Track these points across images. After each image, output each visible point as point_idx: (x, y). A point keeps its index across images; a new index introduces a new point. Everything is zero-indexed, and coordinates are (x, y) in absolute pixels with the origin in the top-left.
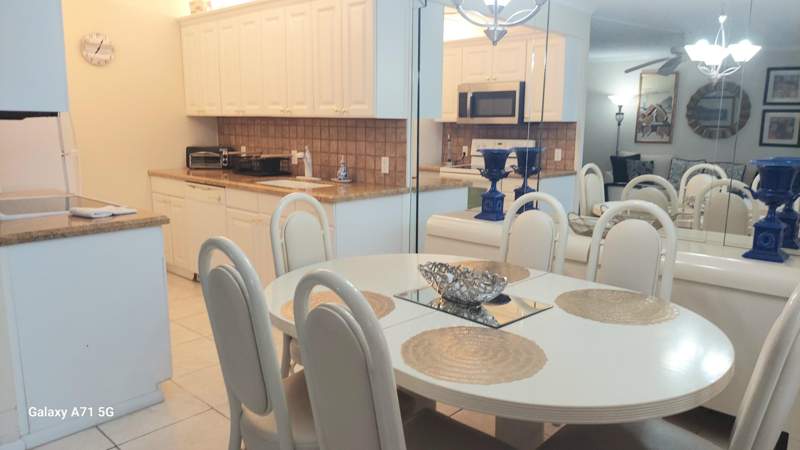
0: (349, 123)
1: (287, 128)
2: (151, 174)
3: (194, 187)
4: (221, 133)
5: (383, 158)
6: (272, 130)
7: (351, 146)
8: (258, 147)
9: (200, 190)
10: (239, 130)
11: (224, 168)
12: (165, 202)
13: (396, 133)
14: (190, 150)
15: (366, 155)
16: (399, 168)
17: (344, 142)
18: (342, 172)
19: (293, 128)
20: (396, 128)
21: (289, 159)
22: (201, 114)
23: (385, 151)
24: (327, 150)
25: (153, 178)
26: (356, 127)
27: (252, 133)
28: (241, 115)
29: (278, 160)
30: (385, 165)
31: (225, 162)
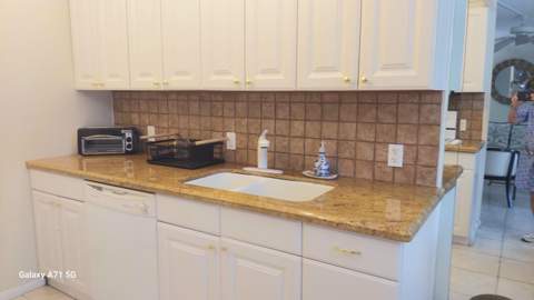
0: (327, 98)
1: (219, 105)
2: (30, 166)
3: (100, 189)
4: (117, 109)
5: (391, 147)
6: (194, 107)
7: (330, 129)
8: (172, 128)
9: (110, 193)
10: (143, 107)
11: (127, 153)
12: (52, 203)
13: (419, 111)
14: (82, 133)
15: (358, 140)
16: (424, 160)
17: (316, 124)
18: (322, 165)
19: (229, 105)
20: (420, 104)
21: (222, 143)
22: (99, 88)
23: (396, 136)
24: (286, 133)
25: (33, 172)
26: (340, 103)
27: (164, 110)
28: (162, 88)
29: (211, 145)
30: (396, 156)
31: (129, 146)
